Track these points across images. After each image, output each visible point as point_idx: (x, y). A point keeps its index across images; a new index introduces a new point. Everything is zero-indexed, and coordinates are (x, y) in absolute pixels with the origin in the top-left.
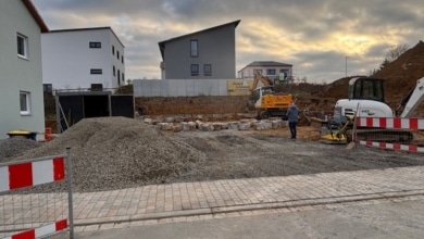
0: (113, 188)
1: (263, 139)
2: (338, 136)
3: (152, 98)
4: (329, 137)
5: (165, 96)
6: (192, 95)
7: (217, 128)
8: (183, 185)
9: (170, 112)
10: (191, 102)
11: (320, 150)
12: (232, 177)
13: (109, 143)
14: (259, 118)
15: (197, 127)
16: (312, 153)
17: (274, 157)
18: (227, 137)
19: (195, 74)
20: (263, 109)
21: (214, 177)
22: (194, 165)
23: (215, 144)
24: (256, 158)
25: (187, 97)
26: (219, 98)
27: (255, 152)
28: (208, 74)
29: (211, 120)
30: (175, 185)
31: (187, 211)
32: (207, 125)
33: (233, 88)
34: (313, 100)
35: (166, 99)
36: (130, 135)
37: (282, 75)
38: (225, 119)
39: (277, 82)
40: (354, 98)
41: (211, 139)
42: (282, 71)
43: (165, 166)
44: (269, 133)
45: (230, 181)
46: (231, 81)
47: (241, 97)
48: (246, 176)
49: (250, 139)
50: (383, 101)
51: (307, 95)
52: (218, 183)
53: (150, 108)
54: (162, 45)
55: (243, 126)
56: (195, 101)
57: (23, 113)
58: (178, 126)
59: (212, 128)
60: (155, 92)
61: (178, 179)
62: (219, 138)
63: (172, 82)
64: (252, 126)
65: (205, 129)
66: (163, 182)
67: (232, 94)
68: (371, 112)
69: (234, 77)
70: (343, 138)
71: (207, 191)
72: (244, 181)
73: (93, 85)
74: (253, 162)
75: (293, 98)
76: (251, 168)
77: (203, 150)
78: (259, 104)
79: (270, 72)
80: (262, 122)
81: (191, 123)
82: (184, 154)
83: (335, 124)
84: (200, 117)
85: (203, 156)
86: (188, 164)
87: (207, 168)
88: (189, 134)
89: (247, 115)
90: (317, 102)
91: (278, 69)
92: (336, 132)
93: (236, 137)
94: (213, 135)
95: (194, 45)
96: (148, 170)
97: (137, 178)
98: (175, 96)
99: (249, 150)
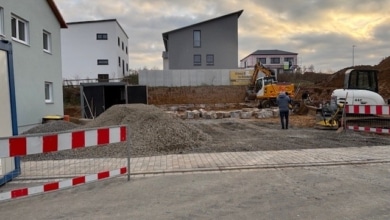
0: (145, 156)
1: (263, 126)
2: (330, 122)
3: (157, 88)
4: (323, 123)
5: (169, 86)
6: (195, 85)
7: (219, 116)
8: (196, 155)
9: (173, 102)
10: (194, 92)
11: (313, 134)
12: (234, 150)
13: (138, 123)
14: (260, 107)
15: (201, 115)
16: (305, 136)
17: (271, 138)
18: (230, 124)
19: (197, 64)
20: (266, 99)
21: (220, 150)
22: (202, 143)
23: (220, 129)
24: (255, 139)
25: (190, 87)
26: (222, 88)
27: (255, 135)
28: (211, 64)
29: (213, 109)
30: (191, 155)
31: (202, 168)
32: (210, 113)
33: (236, 77)
34: (316, 90)
35: (170, 89)
36: (153, 118)
37: (287, 64)
38: (227, 108)
39: (281, 72)
40: (349, 88)
41: (215, 125)
42: (287, 59)
43: (181, 142)
44: (269, 121)
45: (233, 153)
46: (234, 71)
47: (243, 87)
48: (245, 150)
49: (251, 126)
50: (376, 91)
51: (310, 85)
52: (223, 154)
53: (155, 98)
54: (166, 36)
55: (245, 115)
56: (197, 91)
57: (47, 101)
58: (183, 114)
59: (215, 116)
60: (159, 82)
61: (192, 151)
62: (222, 124)
63: (175, 72)
64: (254, 115)
65: (208, 117)
66: (181, 153)
67: (235, 83)
68: (363, 101)
69: (236, 67)
70: (335, 124)
71: (215, 158)
72: (244, 153)
73: (99, 75)
74: (252, 142)
75: (295, 88)
76: (250, 145)
77: (209, 133)
78: (261, 93)
79: (274, 61)
80: (263, 110)
81: (195, 111)
82: (194, 134)
83: (328, 112)
84: (202, 106)
85: (209, 138)
86: (198, 142)
87: (213, 145)
88: (194, 121)
89: (249, 105)
90: (320, 92)
91: (282, 58)
92: (329, 119)
93: (238, 124)
94: (217, 122)
95: (197, 34)
96: (169, 144)
97: (161, 149)
98: (179, 86)
99: (249, 133)
